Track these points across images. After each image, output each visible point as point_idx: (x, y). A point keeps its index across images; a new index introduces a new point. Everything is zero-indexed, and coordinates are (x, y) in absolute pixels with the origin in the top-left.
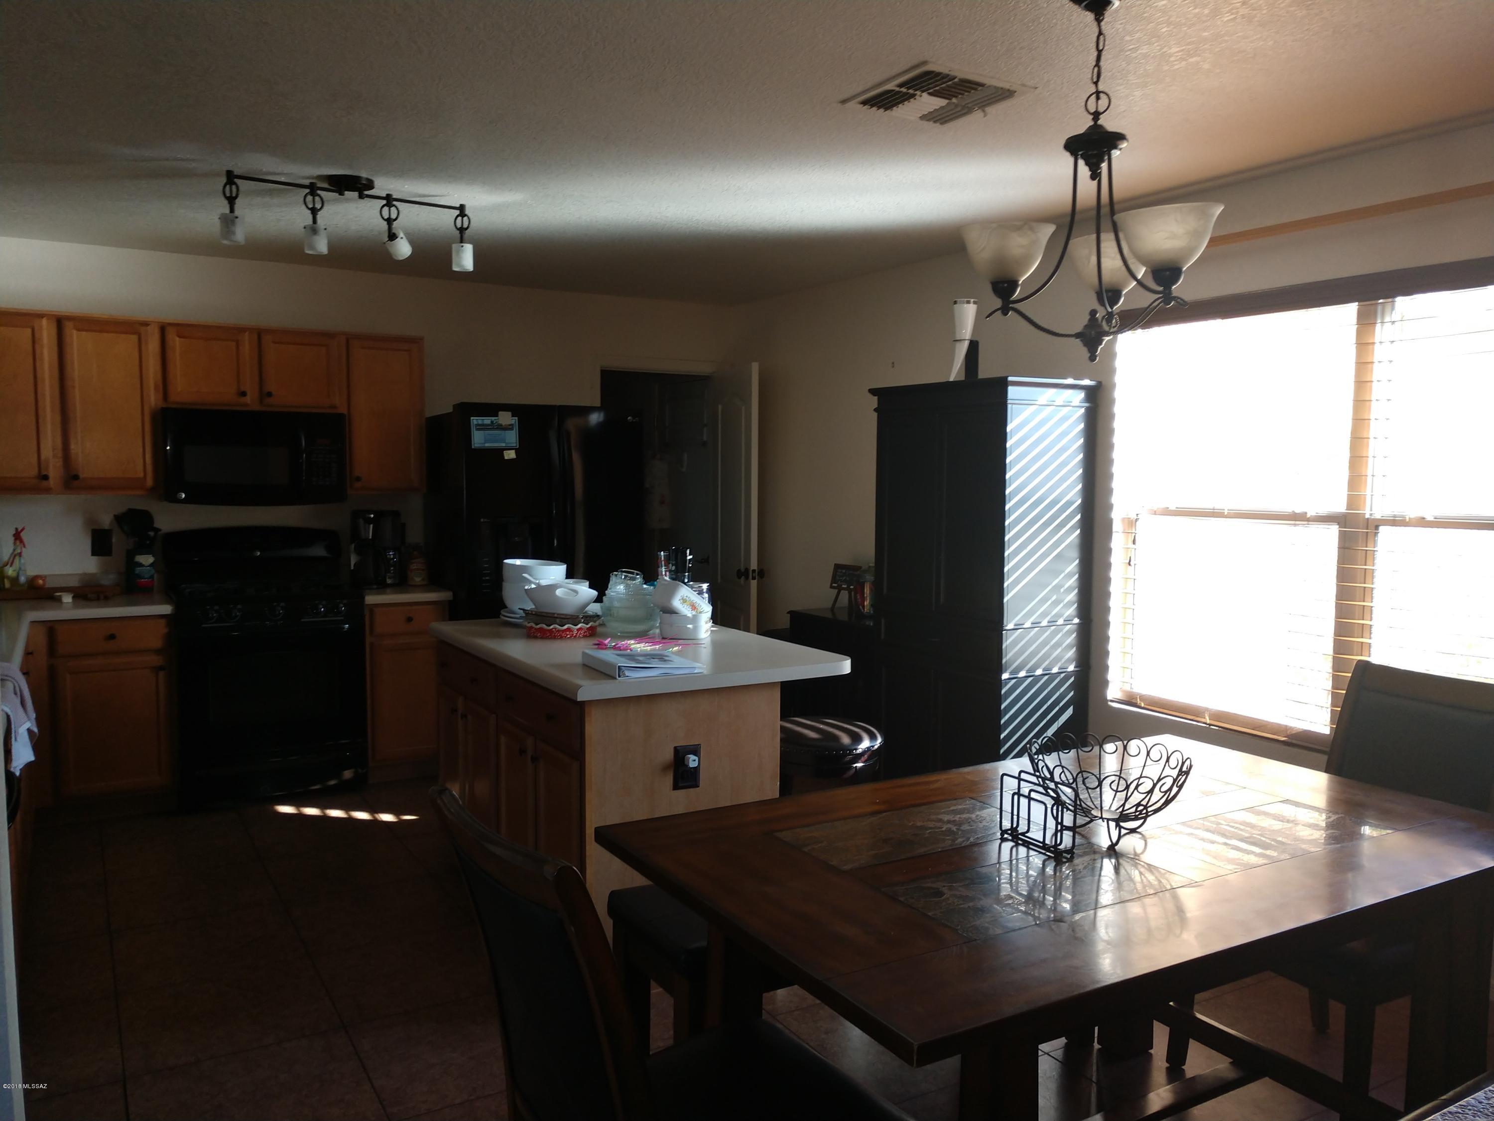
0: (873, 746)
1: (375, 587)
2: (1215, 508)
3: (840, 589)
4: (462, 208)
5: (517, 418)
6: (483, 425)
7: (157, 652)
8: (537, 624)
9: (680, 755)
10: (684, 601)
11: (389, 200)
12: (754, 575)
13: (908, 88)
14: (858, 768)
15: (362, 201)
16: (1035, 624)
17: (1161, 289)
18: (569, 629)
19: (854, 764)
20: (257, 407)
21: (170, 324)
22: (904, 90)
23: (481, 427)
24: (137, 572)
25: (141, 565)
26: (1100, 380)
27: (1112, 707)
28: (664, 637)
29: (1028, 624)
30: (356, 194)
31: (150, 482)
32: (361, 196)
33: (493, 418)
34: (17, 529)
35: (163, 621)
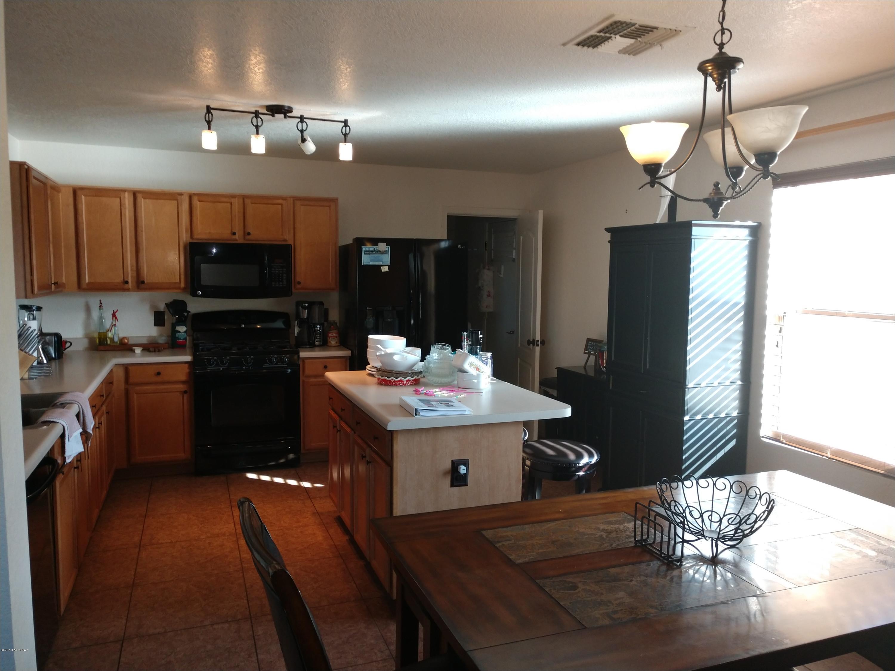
0: (591, 462)
1: (308, 347)
2: (838, 310)
3: (590, 354)
4: (345, 122)
5: (389, 247)
6: (369, 251)
7: (183, 382)
8: (382, 377)
9: (455, 465)
10: (471, 365)
11: (302, 119)
12: (538, 343)
13: (605, 33)
14: (580, 475)
15: (285, 119)
16: (709, 384)
17: (761, 167)
18: (401, 381)
19: (578, 473)
20: (241, 241)
21: (194, 194)
22: (602, 34)
23: (368, 252)
24: (177, 336)
25: (179, 332)
26: (760, 222)
27: (762, 441)
28: (460, 387)
29: (703, 384)
30: (283, 115)
31: (183, 285)
32: (285, 117)
33: (375, 247)
34: (114, 311)
35: (187, 365)
